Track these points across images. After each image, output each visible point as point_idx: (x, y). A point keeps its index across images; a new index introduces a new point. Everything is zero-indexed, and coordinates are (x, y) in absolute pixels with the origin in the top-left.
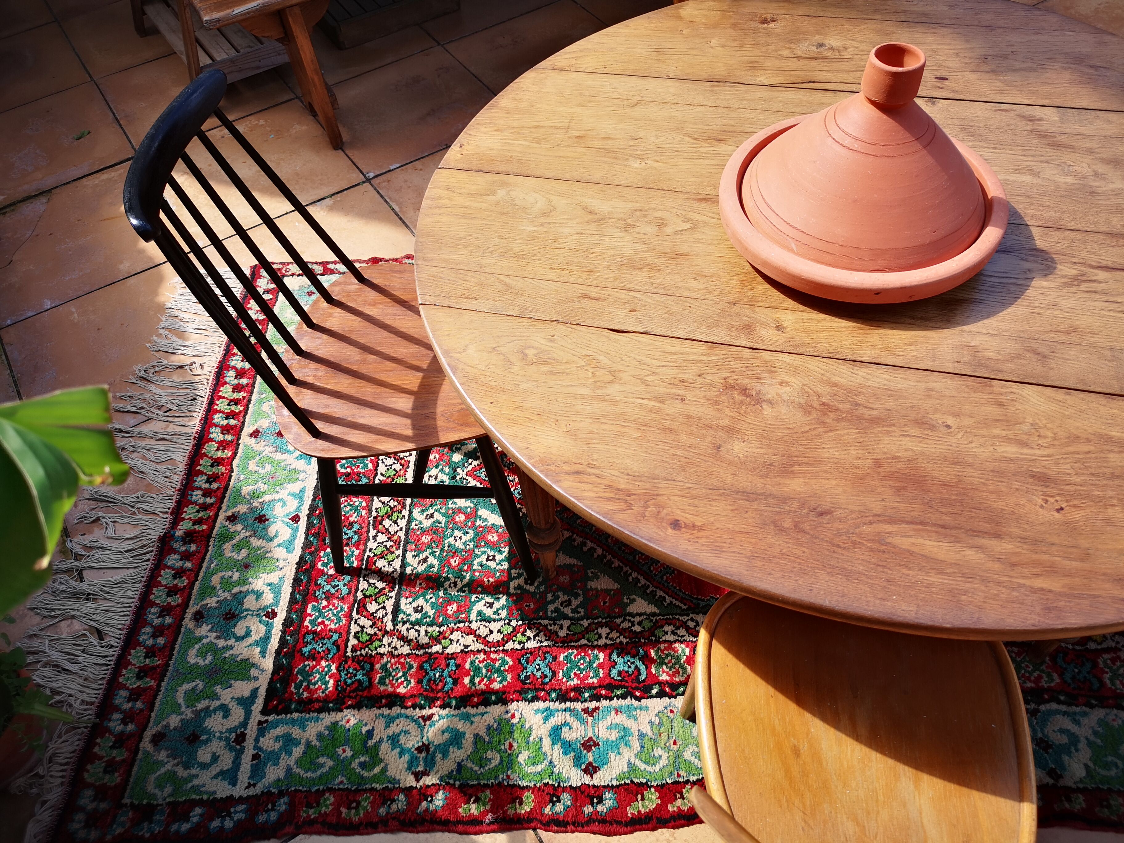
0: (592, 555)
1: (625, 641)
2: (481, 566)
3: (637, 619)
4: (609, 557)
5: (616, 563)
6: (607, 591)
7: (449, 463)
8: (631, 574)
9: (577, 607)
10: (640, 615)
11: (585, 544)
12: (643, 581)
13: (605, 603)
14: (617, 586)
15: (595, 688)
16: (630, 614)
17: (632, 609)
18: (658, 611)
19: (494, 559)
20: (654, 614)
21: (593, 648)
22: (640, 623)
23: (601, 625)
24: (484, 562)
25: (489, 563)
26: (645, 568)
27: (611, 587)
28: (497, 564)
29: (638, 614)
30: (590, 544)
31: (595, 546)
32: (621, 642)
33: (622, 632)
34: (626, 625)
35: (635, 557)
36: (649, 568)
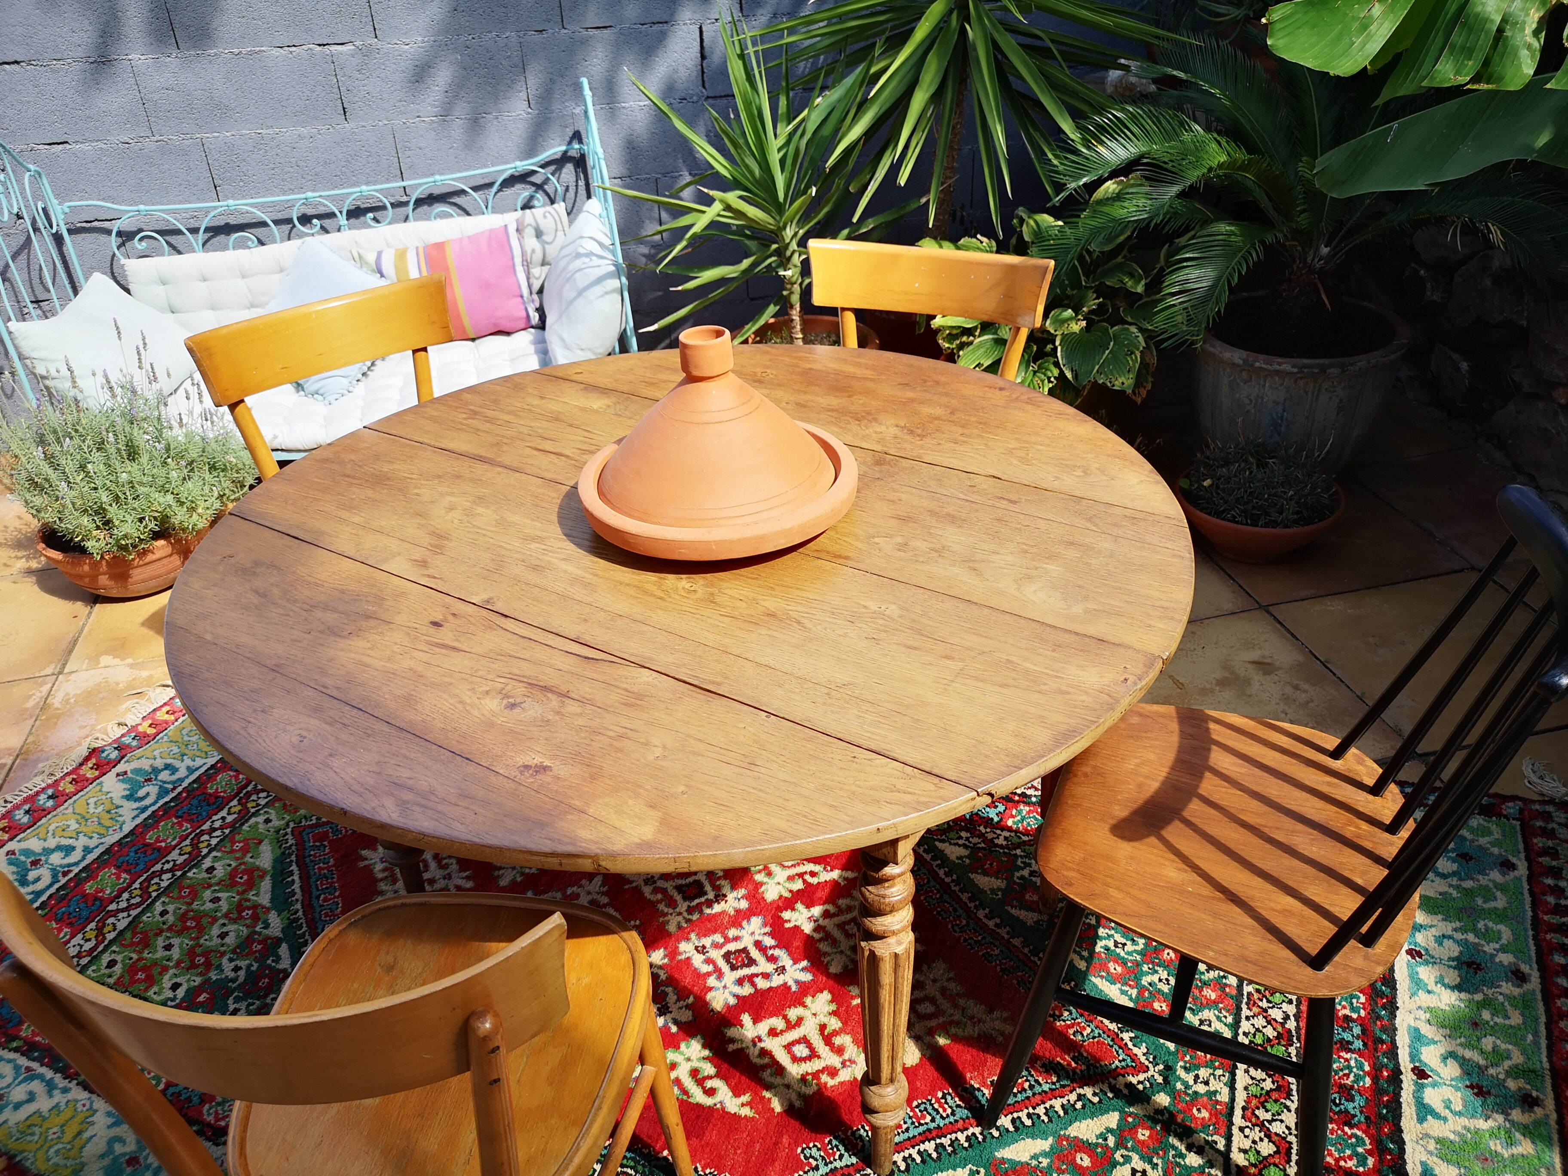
0: (990, 912)
1: (982, 828)
2: (1133, 940)
3: (961, 842)
4: (972, 905)
5: (965, 897)
6: (986, 873)
7: (1175, 1095)
8: (953, 881)
9: (1023, 869)
10: (957, 844)
11: (996, 925)
12: (941, 873)
13: (991, 865)
14: (972, 876)
15: (1023, 802)
16: (965, 846)
17: (963, 852)
18: (937, 843)
19: (1116, 944)
20: (943, 841)
21: (1017, 831)
22: (961, 838)
23: (1001, 846)
24: (1129, 943)
25: (1123, 941)
26: (933, 883)
27: (979, 877)
28: (1112, 936)
29: (960, 846)
30: (991, 924)
31: (985, 921)
32: (985, 828)
33: (981, 835)
34: (975, 840)
35: (941, 896)
36: (929, 882)
